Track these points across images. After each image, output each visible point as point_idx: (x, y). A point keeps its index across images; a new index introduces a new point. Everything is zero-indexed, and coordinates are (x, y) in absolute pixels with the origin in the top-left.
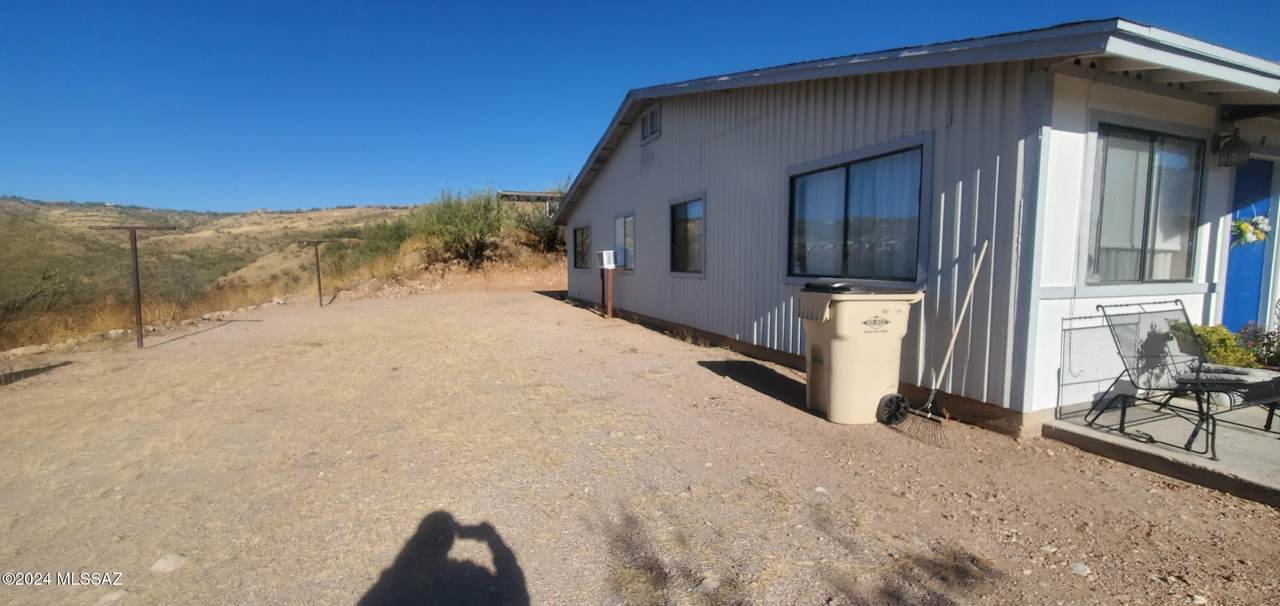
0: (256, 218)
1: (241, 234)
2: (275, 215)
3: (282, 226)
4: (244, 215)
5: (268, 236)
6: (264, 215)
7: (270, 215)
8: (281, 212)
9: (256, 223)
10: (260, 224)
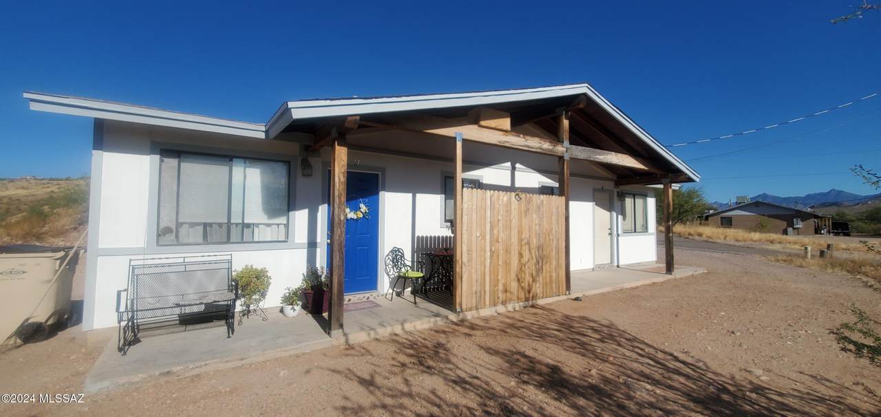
0: (25, 184)
1: (5, 197)
2: (44, 182)
3: (49, 190)
4: (12, 181)
5: (32, 198)
6: (33, 181)
7: (40, 182)
8: (51, 179)
9: (23, 188)
10: (27, 188)
